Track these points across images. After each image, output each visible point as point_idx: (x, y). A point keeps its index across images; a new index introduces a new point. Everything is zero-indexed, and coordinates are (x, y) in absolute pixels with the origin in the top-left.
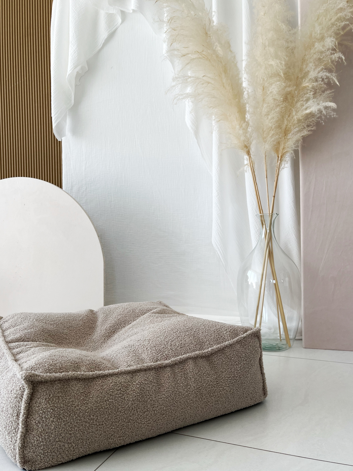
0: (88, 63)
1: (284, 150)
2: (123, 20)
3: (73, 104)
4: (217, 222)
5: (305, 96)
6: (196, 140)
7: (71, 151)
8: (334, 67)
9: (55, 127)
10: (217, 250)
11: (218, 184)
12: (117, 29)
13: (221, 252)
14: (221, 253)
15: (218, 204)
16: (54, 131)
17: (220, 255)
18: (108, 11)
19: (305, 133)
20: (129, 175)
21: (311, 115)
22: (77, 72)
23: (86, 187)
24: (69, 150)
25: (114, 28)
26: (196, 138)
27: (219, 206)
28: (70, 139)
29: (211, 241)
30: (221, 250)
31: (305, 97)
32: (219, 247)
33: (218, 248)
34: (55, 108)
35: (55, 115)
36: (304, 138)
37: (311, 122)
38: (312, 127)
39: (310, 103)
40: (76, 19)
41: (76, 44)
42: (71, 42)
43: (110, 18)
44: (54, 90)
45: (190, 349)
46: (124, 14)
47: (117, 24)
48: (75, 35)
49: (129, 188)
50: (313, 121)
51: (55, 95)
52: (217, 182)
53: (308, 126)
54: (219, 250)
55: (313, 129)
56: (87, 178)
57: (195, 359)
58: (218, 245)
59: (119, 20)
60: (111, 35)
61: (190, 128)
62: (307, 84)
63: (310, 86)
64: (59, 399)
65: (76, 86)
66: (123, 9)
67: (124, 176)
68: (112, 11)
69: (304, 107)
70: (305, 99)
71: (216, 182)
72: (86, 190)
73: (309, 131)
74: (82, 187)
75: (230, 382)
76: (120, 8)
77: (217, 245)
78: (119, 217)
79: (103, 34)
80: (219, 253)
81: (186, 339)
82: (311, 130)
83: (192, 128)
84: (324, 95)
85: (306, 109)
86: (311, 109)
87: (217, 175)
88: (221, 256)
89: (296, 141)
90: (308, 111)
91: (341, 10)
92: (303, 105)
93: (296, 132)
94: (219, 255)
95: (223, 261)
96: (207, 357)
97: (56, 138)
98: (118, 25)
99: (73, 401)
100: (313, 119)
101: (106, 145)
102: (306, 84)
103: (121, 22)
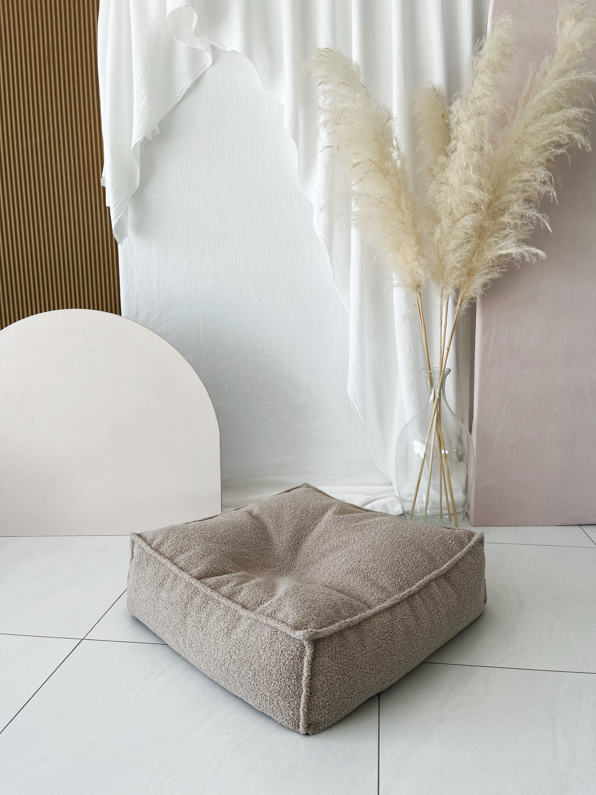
0: (160, 124)
2: (215, 59)
3: (137, 187)
4: (356, 369)
5: (501, 232)
7: (135, 257)
10: (355, 405)
11: (358, 319)
12: (204, 73)
13: (360, 407)
15: (357, 346)
16: (114, 231)
23: (159, 313)
24: (130, 256)
25: (201, 72)
27: (359, 349)
28: (132, 240)
31: (502, 234)
32: (358, 401)
33: (356, 402)
34: (115, 196)
35: (114, 206)
36: (493, 281)
38: (503, 269)
39: (507, 243)
40: (144, 53)
41: (147, 95)
42: (138, 91)
43: (195, 56)
46: (215, 52)
48: (142, 79)
50: (505, 260)
52: (357, 316)
54: (358, 405)
56: (161, 300)
58: (356, 399)
59: (208, 59)
60: (197, 83)
61: (322, 241)
62: (507, 220)
64: (340, 654)
66: (214, 44)
67: (218, 298)
68: (199, 45)
72: (160, 316)
73: (499, 272)
74: (153, 313)
76: (210, 42)
78: (211, 357)
79: (184, 82)
80: (357, 408)
86: (509, 251)
87: (357, 307)
88: (359, 413)
89: (483, 284)
90: (504, 252)
93: (484, 273)
94: (357, 411)
98: (207, 66)
99: (353, 654)
101: (189, 252)
103: (212, 63)
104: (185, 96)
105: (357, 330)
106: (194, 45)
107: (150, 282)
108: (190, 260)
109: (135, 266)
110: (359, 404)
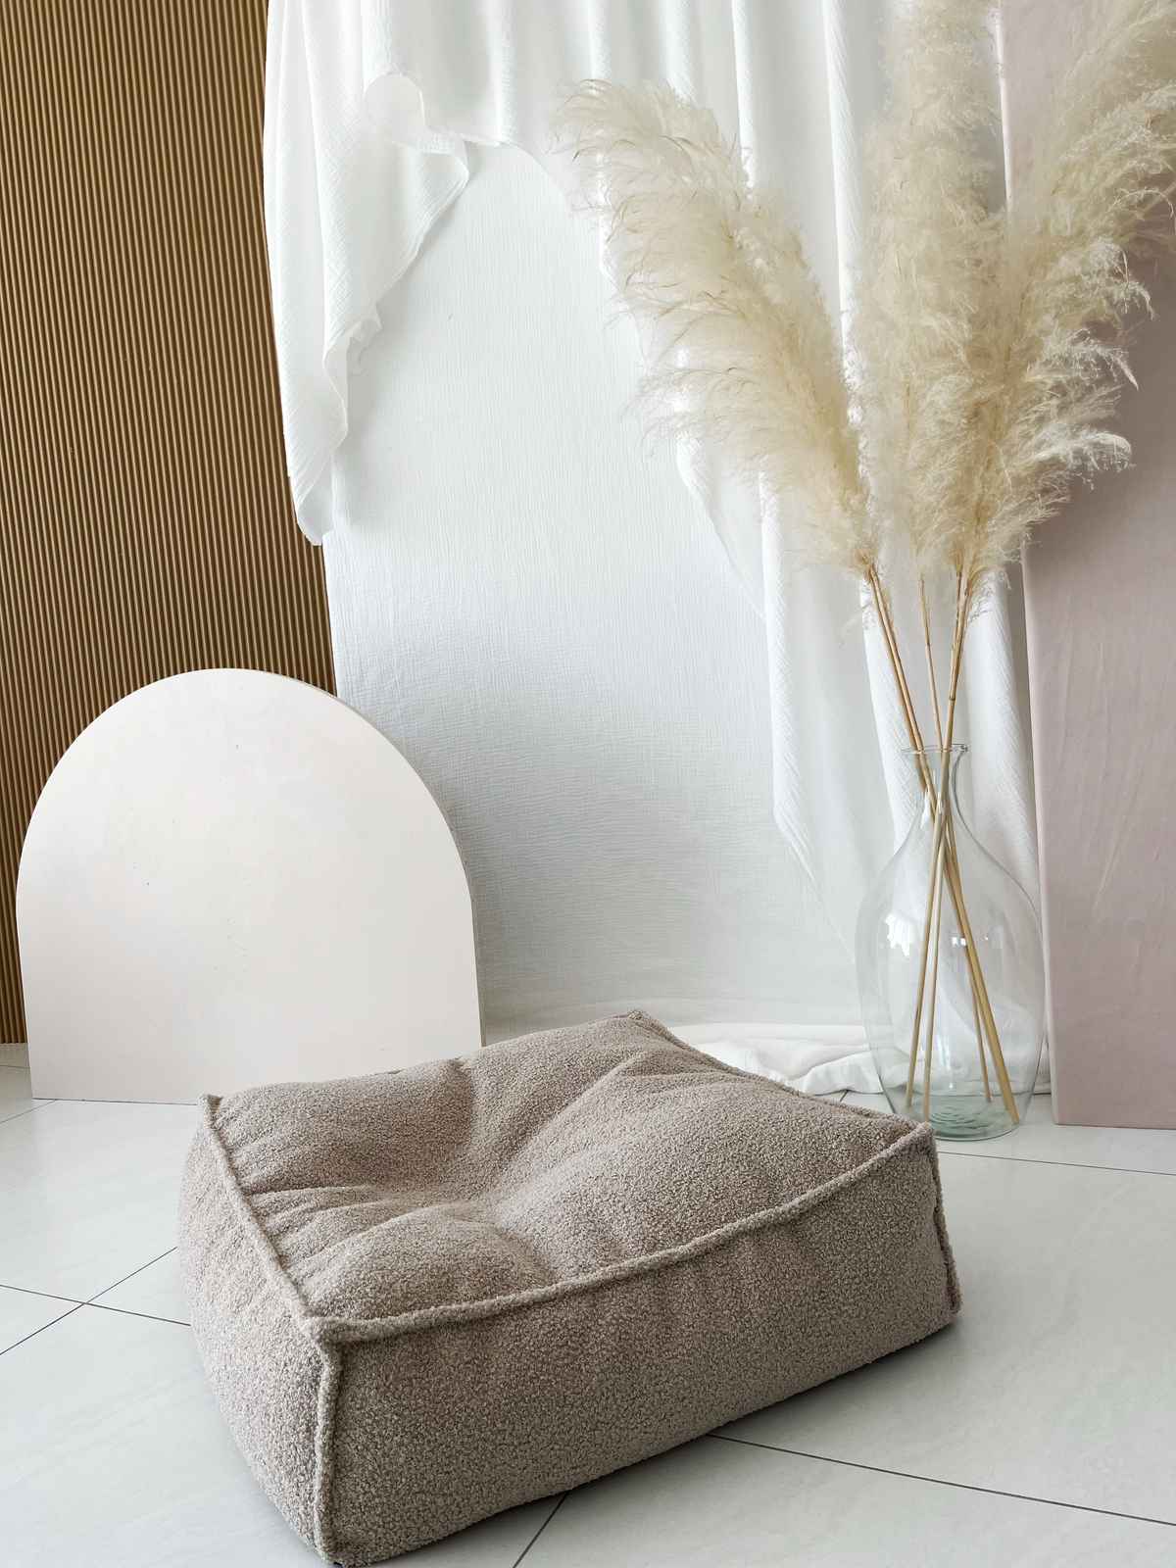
0: (381, 307)
1: (976, 564)
2: (475, 171)
3: (346, 434)
4: (787, 761)
5: (1035, 408)
6: (713, 525)
7: (351, 566)
8: (1118, 318)
9: (302, 506)
10: (793, 841)
11: (783, 650)
12: (459, 196)
13: (804, 845)
14: (802, 848)
15: (786, 709)
16: (301, 521)
17: (799, 854)
18: (428, 150)
19: (1038, 513)
20: (521, 631)
21: (1054, 463)
22: (352, 340)
24: (344, 567)
25: (451, 197)
26: (713, 517)
27: (790, 715)
28: (345, 536)
29: (772, 811)
30: (802, 842)
31: (1035, 412)
32: (796, 832)
33: (794, 835)
34: (297, 453)
35: (297, 474)
36: (1035, 529)
37: (1053, 481)
38: (1059, 496)
39: (1048, 431)
40: (336, 182)
41: (344, 259)
42: (329, 254)
43: (436, 167)
44: (289, 400)
45: (741, 1202)
46: (475, 154)
47: (458, 182)
48: (337, 231)
49: (524, 668)
50: (1060, 476)
51: (292, 413)
52: (780, 644)
53: (1045, 491)
55: (1060, 500)
57: (757, 1232)
58: (792, 826)
59: (462, 171)
60: (443, 220)
61: (693, 491)
62: (1039, 377)
63: (1050, 383)
65: (350, 377)
66: (470, 139)
68: (441, 145)
69: (1034, 442)
70: (1033, 417)
71: (776, 643)
73: (1048, 507)
75: (857, 1289)
76: (462, 135)
77: (790, 828)
78: (501, 753)
79: (418, 221)
80: (797, 850)
81: (728, 1171)
82: (1055, 505)
83: (698, 489)
84: (1091, 401)
85: (1038, 447)
86: (1054, 450)
87: (779, 624)
88: (802, 858)
89: (1013, 536)
90: (1044, 454)
91: (1133, 151)
92: (1028, 437)
93: (1010, 512)
94: (798, 857)
95: (809, 872)
96: (791, 1225)
97: (306, 540)
98: (460, 185)
100: (1062, 473)
102: (1035, 375)
103: (470, 176)
104: (424, 250)
105: (782, 675)
106: (431, 148)
107: (382, 613)
108: (451, 564)
109: (353, 584)
110: (800, 838)
